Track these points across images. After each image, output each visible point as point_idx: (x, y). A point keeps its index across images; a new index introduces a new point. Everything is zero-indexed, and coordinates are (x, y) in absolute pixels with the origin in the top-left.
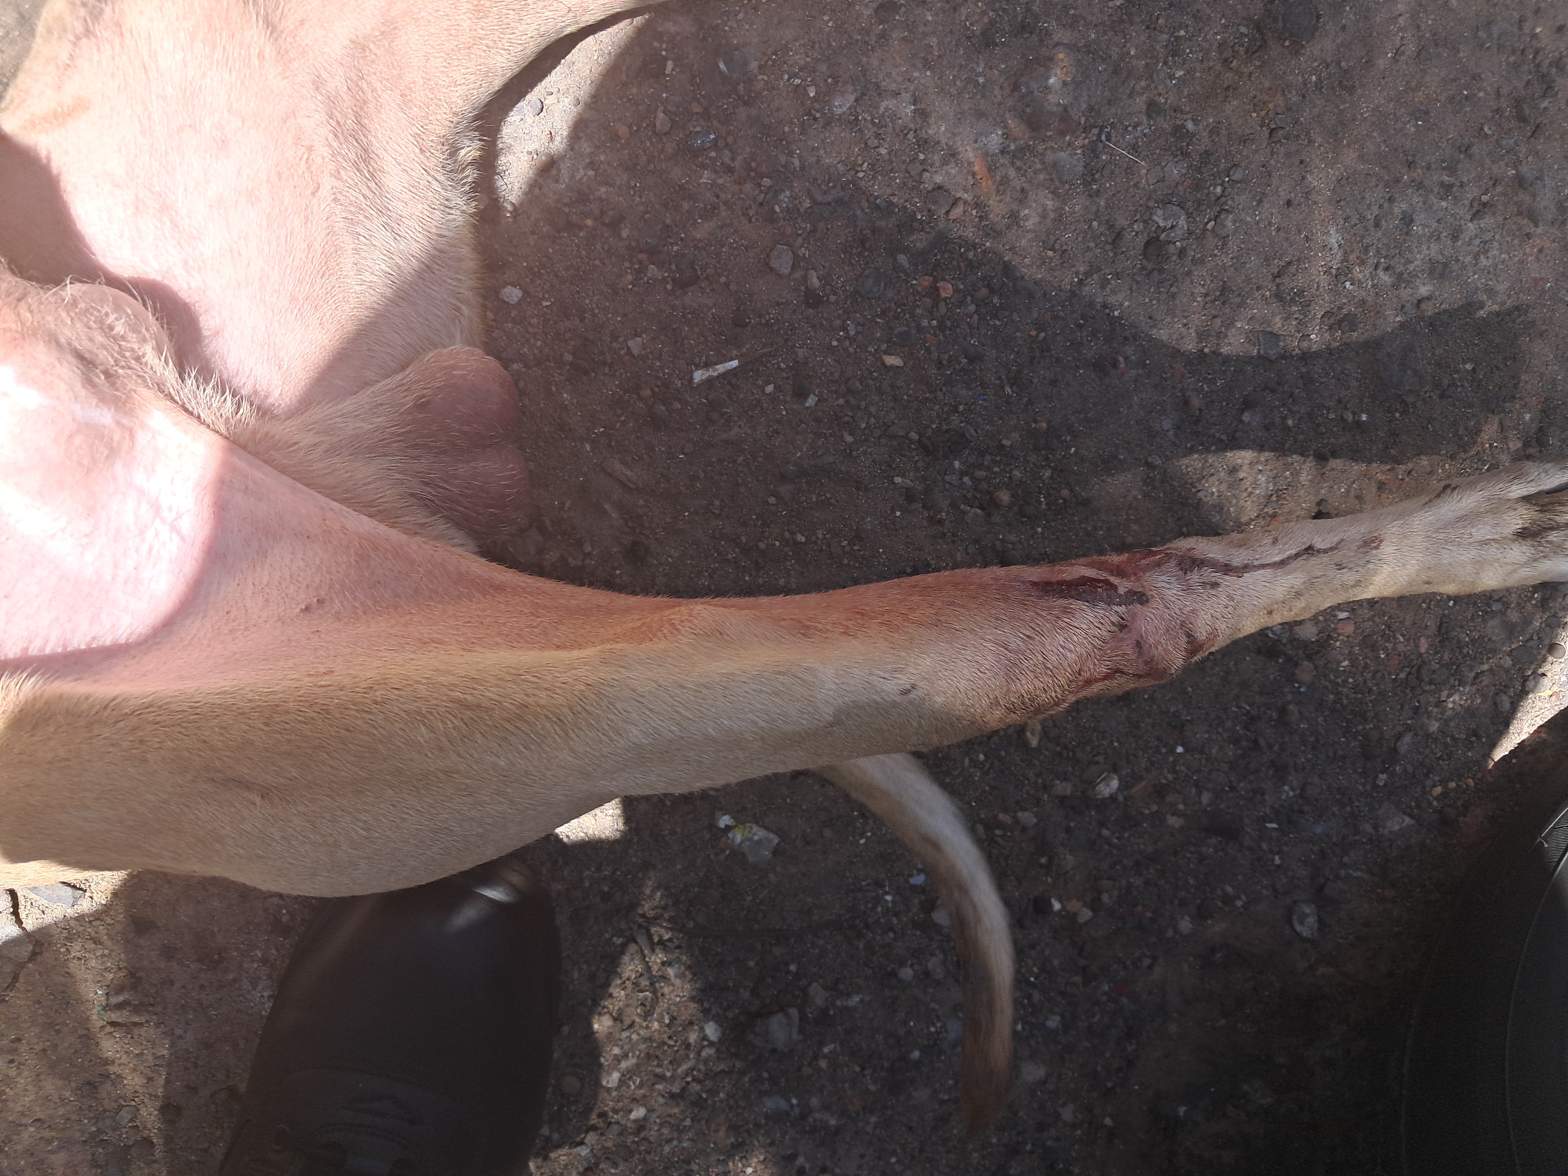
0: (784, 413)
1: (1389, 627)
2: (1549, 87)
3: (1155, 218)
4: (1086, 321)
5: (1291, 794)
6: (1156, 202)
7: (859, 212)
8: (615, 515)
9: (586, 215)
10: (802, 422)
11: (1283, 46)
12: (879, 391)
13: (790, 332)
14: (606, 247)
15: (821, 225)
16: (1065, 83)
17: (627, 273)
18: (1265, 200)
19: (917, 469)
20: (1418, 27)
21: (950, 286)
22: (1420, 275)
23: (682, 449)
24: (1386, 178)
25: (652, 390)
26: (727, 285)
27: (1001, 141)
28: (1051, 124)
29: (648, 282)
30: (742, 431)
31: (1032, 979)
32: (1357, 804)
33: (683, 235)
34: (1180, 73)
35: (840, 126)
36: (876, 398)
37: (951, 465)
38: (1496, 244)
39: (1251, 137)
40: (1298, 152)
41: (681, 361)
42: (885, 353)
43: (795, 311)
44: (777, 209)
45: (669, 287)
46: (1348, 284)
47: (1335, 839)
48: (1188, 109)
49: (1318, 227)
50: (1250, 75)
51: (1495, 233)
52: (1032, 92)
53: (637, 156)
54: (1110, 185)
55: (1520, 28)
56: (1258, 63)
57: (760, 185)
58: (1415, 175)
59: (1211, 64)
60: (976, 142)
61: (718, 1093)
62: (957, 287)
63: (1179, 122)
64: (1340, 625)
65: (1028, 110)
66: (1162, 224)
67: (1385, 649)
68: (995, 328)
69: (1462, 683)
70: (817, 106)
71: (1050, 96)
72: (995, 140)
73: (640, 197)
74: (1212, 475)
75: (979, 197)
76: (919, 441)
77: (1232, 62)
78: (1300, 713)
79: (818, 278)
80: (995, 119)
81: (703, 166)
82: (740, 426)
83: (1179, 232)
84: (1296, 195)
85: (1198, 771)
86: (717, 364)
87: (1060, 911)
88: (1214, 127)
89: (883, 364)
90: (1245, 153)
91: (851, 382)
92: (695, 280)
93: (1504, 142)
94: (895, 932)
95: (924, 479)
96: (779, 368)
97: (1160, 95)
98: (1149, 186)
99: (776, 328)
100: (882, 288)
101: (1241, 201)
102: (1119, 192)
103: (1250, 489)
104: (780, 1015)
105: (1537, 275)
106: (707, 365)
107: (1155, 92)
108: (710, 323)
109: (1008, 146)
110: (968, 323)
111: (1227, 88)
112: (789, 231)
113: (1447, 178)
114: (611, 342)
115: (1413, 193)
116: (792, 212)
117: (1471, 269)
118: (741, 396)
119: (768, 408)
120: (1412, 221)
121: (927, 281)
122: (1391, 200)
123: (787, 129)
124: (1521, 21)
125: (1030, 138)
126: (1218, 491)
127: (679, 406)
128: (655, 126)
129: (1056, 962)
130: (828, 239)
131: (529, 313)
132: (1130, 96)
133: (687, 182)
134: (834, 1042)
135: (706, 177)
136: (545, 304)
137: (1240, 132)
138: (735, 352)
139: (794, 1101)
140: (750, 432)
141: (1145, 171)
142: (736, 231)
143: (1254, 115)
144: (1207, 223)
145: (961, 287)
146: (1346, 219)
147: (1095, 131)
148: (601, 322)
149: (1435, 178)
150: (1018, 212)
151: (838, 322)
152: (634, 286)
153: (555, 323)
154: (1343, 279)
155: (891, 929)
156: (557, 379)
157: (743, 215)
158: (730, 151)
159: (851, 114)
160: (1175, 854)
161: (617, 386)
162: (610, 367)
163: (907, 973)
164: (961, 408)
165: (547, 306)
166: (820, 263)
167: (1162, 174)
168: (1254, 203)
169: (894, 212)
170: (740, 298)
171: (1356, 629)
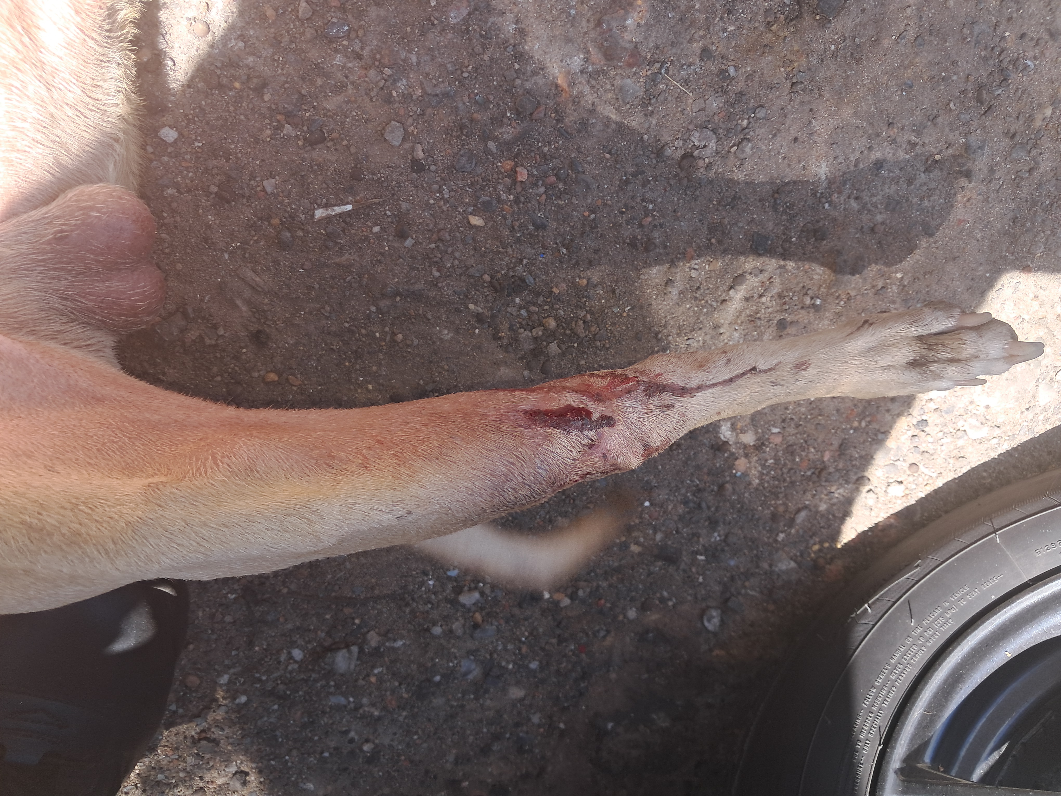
0: (387, 248)
1: (806, 442)
2: (1005, 80)
3: (692, 138)
4: (627, 209)
5: (718, 538)
6: (696, 126)
7: (460, 105)
8: (244, 309)
9: (234, 78)
10: (400, 257)
11: (814, 18)
12: (463, 242)
13: (396, 189)
14: (251, 106)
15: (429, 111)
16: (639, 25)
17: (267, 128)
18: (778, 135)
19: (487, 301)
20: (921, 18)
21: (526, 172)
22: (879, 206)
23: (303, 265)
24: (870, 131)
25: (281, 220)
26: (348, 147)
27: (582, 63)
28: (622, 58)
29: (283, 137)
30: (352, 258)
31: (523, 639)
32: (761, 549)
33: (315, 104)
34: (730, 28)
35: (453, 33)
36: (461, 247)
37: (513, 301)
38: (937, 192)
39: (777, 86)
40: (810, 102)
41: (306, 201)
42: (471, 214)
43: (402, 173)
44: (394, 93)
45: (300, 143)
46: (827, 205)
47: (742, 570)
48: (732, 58)
49: (814, 160)
50: (785, 38)
51: (940, 183)
52: (611, 30)
53: (281, 35)
54: (663, 108)
55: (995, 30)
56: (792, 29)
57: (382, 72)
58: (892, 133)
59: (757, 24)
60: (562, 61)
61: (298, 692)
62: (532, 173)
63: (723, 67)
64: (772, 437)
65: (605, 44)
66: (697, 143)
67: (800, 456)
68: (559, 206)
69: (847, 482)
70: (436, 15)
71: (625, 35)
72: (577, 62)
73: (282, 69)
74: (701, 329)
75: (558, 105)
76: (490, 282)
77: (773, 25)
78: (734, 489)
79: (423, 151)
80: (579, 45)
81: (336, 51)
82: (350, 254)
83: (708, 152)
84: (802, 135)
85: (656, 519)
86: (335, 205)
87: (548, 599)
88: (750, 75)
89: (469, 222)
90: (770, 97)
91: (441, 233)
92: (323, 140)
93: (963, 117)
94: (432, 604)
95: (491, 308)
96: (385, 214)
97: (713, 43)
98: (692, 113)
99: (385, 185)
100: (473, 166)
101: (761, 133)
102: (668, 115)
103: (726, 341)
104: (345, 651)
105: (962, 218)
106: (327, 206)
107: (709, 41)
108: (332, 174)
109: (587, 68)
110: (538, 200)
111: (766, 45)
112: (402, 112)
113: (914, 138)
114: (250, 180)
115: (887, 146)
116: (406, 98)
117: (915, 207)
118: (353, 231)
119: (374, 244)
120: (881, 167)
121: (509, 165)
122: (870, 149)
123: (409, 29)
124: (997, 25)
125: (605, 65)
126: (704, 340)
127: (302, 234)
128: (298, 12)
129: (541, 630)
130: (433, 122)
131: (183, 150)
132: (690, 41)
133: (322, 63)
134: (382, 667)
135: (339, 60)
136: (197, 144)
137: (769, 80)
138: (350, 198)
139: (351, 699)
140: (358, 259)
141: (691, 101)
142: (359, 107)
143: (782, 69)
144: (732, 147)
145: (535, 173)
146: (835, 158)
147: (658, 65)
148: (242, 164)
149: (905, 138)
150: (588, 120)
151: (436, 187)
152: (271, 139)
153: (205, 160)
154: (824, 200)
155: (430, 602)
156: (203, 204)
157: (367, 94)
158: (361, 41)
159: (464, 24)
160: (633, 569)
161: (252, 214)
162: (247, 199)
163: (437, 630)
164: (525, 262)
165: (199, 147)
166: (426, 139)
167: (703, 106)
168: (770, 136)
169: (489, 108)
170: (358, 158)
171: (783, 440)
